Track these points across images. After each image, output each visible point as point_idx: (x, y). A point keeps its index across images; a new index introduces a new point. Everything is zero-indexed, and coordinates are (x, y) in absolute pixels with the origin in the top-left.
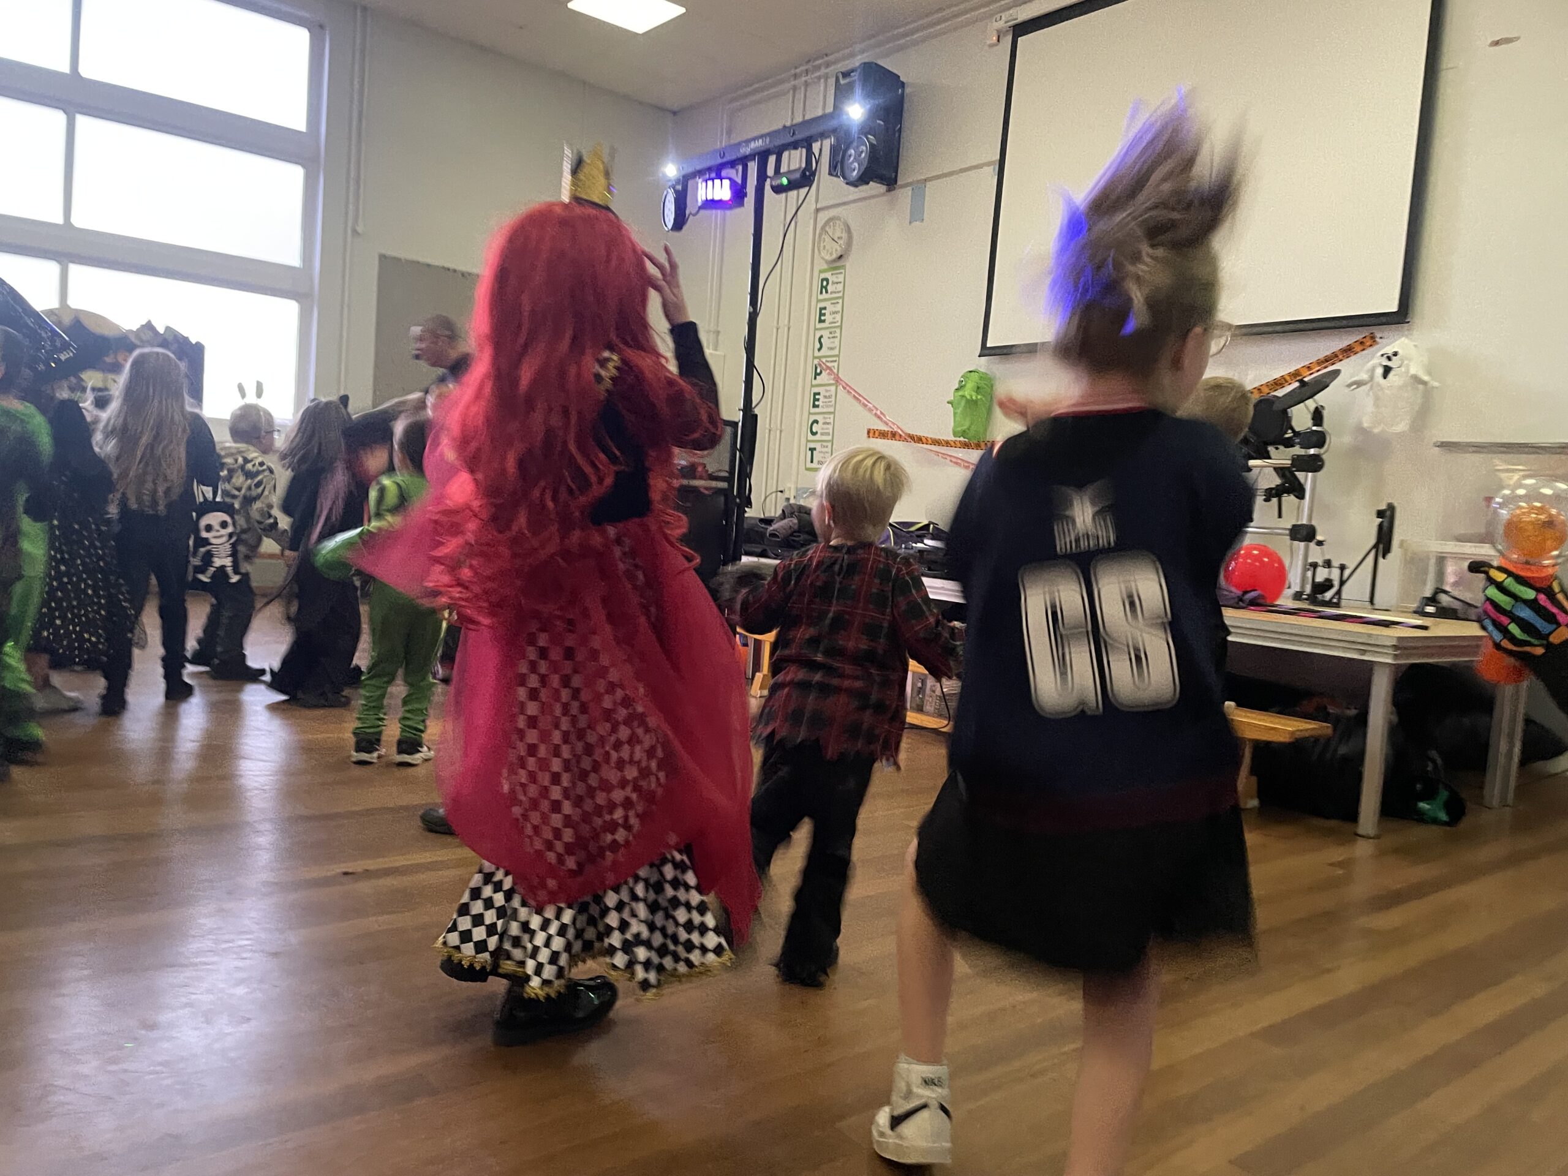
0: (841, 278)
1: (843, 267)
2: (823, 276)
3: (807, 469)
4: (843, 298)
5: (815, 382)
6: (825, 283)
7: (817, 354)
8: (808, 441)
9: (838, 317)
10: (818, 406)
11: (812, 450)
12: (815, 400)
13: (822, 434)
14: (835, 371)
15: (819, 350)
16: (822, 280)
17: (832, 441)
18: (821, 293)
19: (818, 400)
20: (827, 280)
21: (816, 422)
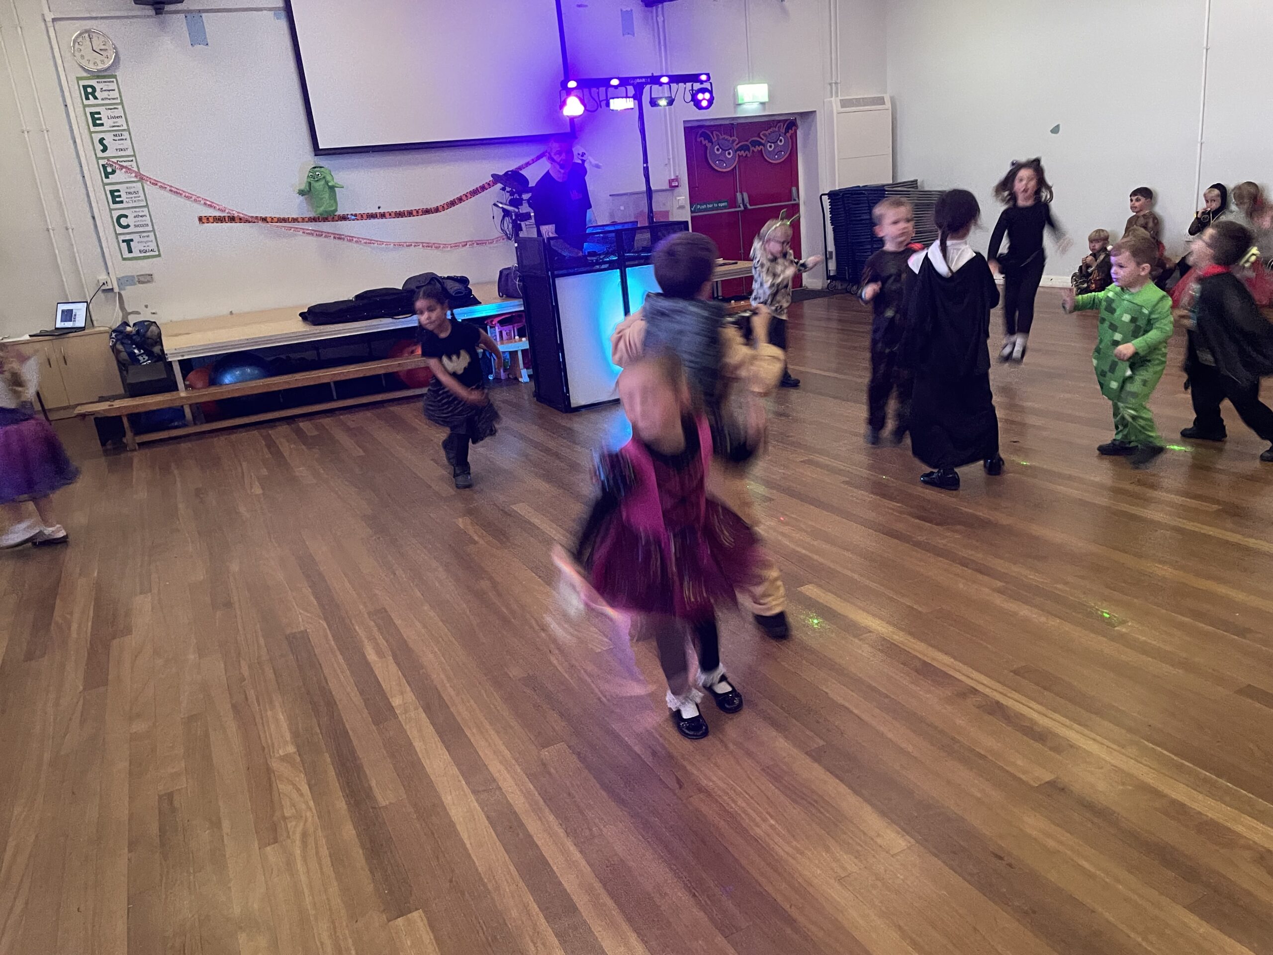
0: (113, 86)
1: (115, 77)
2: (82, 83)
3: (124, 259)
4: (122, 103)
5: (106, 181)
6: (90, 90)
7: (100, 154)
8: (117, 235)
9: (121, 121)
10: (122, 202)
11: (128, 242)
12: (113, 197)
13: (135, 226)
14: (135, 169)
15: (105, 149)
16: (85, 87)
17: (154, 230)
18: (87, 99)
19: (120, 196)
20: (92, 87)
21: (126, 216)
